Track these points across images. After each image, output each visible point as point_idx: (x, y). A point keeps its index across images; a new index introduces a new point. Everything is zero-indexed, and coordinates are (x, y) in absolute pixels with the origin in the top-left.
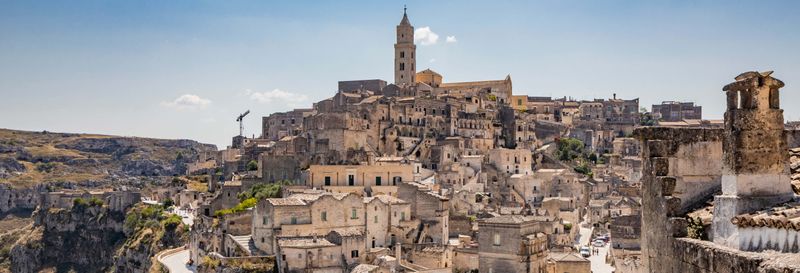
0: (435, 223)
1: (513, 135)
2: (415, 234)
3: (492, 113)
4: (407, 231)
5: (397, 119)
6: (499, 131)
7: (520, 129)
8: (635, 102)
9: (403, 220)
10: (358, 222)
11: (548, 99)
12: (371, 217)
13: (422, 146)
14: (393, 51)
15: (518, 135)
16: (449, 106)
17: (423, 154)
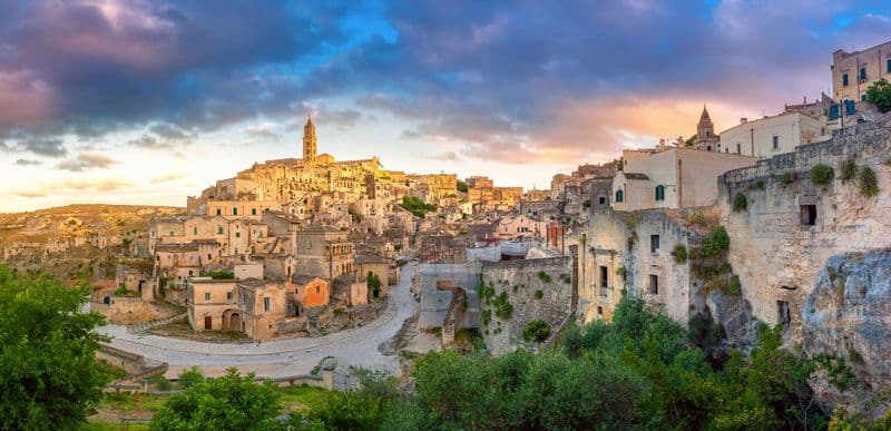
0: (287, 239)
1: (374, 192)
2: (271, 247)
3: (362, 178)
4: (264, 244)
5: (291, 179)
6: (364, 189)
7: (378, 188)
8: (455, 175)
9: (261, 236)
10: (223, 236)
11: (402, 173)
12: (233, 233)
13: (308, 196)
14: (302, 142)
15: (377, 192)
16: (329, 172)
17: (309, 202)
